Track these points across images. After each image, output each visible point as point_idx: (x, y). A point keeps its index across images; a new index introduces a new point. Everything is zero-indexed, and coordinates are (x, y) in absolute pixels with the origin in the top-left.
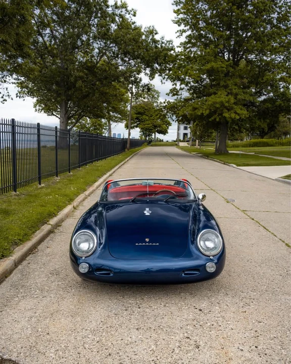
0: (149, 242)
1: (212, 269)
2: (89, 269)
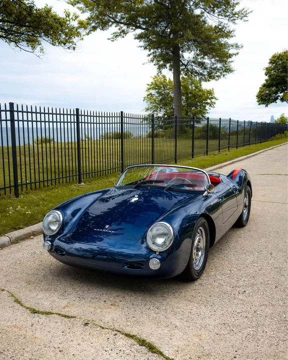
0: (105, 229)
1: (156, 266)
2: (52, 248)
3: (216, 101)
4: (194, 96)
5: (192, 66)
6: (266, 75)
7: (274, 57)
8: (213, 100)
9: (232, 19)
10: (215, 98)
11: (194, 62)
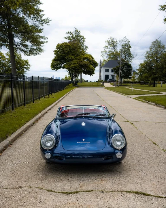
0: (84, 141)
1: (120, 156)
2: (51, 157)
3: (30, 67)
4: (18, 63)
5: (20, 46)
6: (55, 54)
7: (58, 45)
8: (29, 66)
9: (41, 23)
10: (30, 65)
11: (20, 44)
